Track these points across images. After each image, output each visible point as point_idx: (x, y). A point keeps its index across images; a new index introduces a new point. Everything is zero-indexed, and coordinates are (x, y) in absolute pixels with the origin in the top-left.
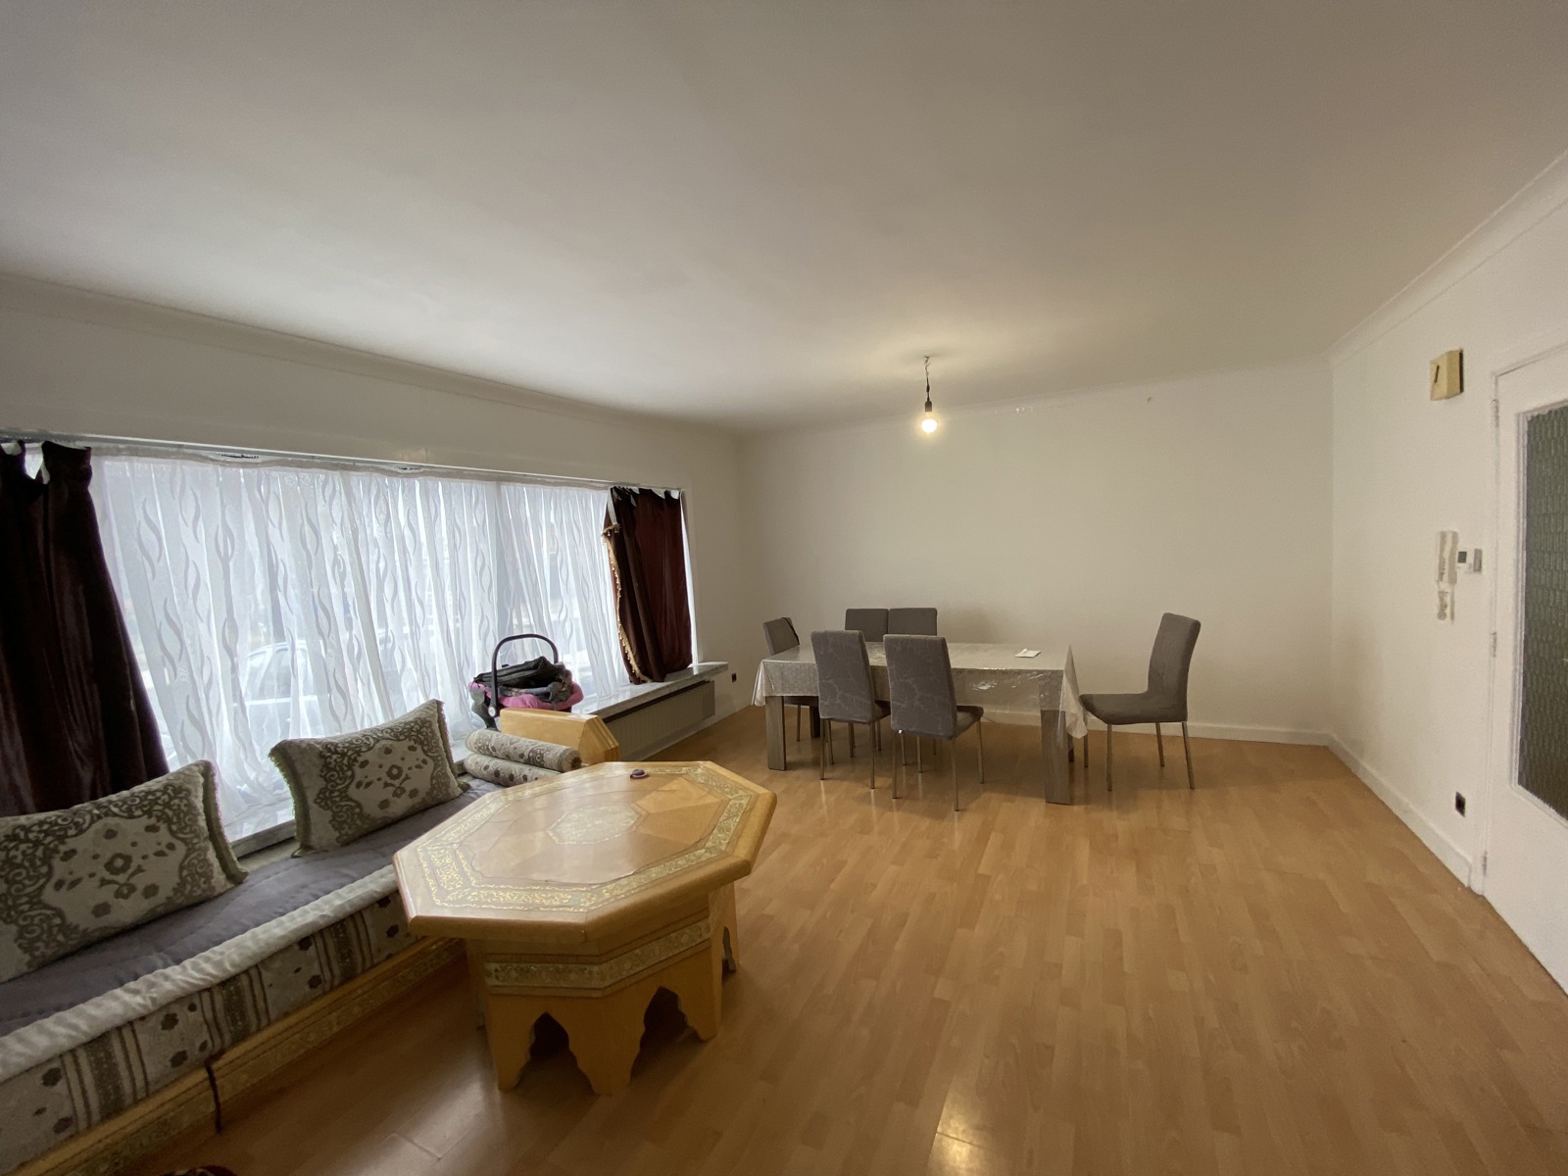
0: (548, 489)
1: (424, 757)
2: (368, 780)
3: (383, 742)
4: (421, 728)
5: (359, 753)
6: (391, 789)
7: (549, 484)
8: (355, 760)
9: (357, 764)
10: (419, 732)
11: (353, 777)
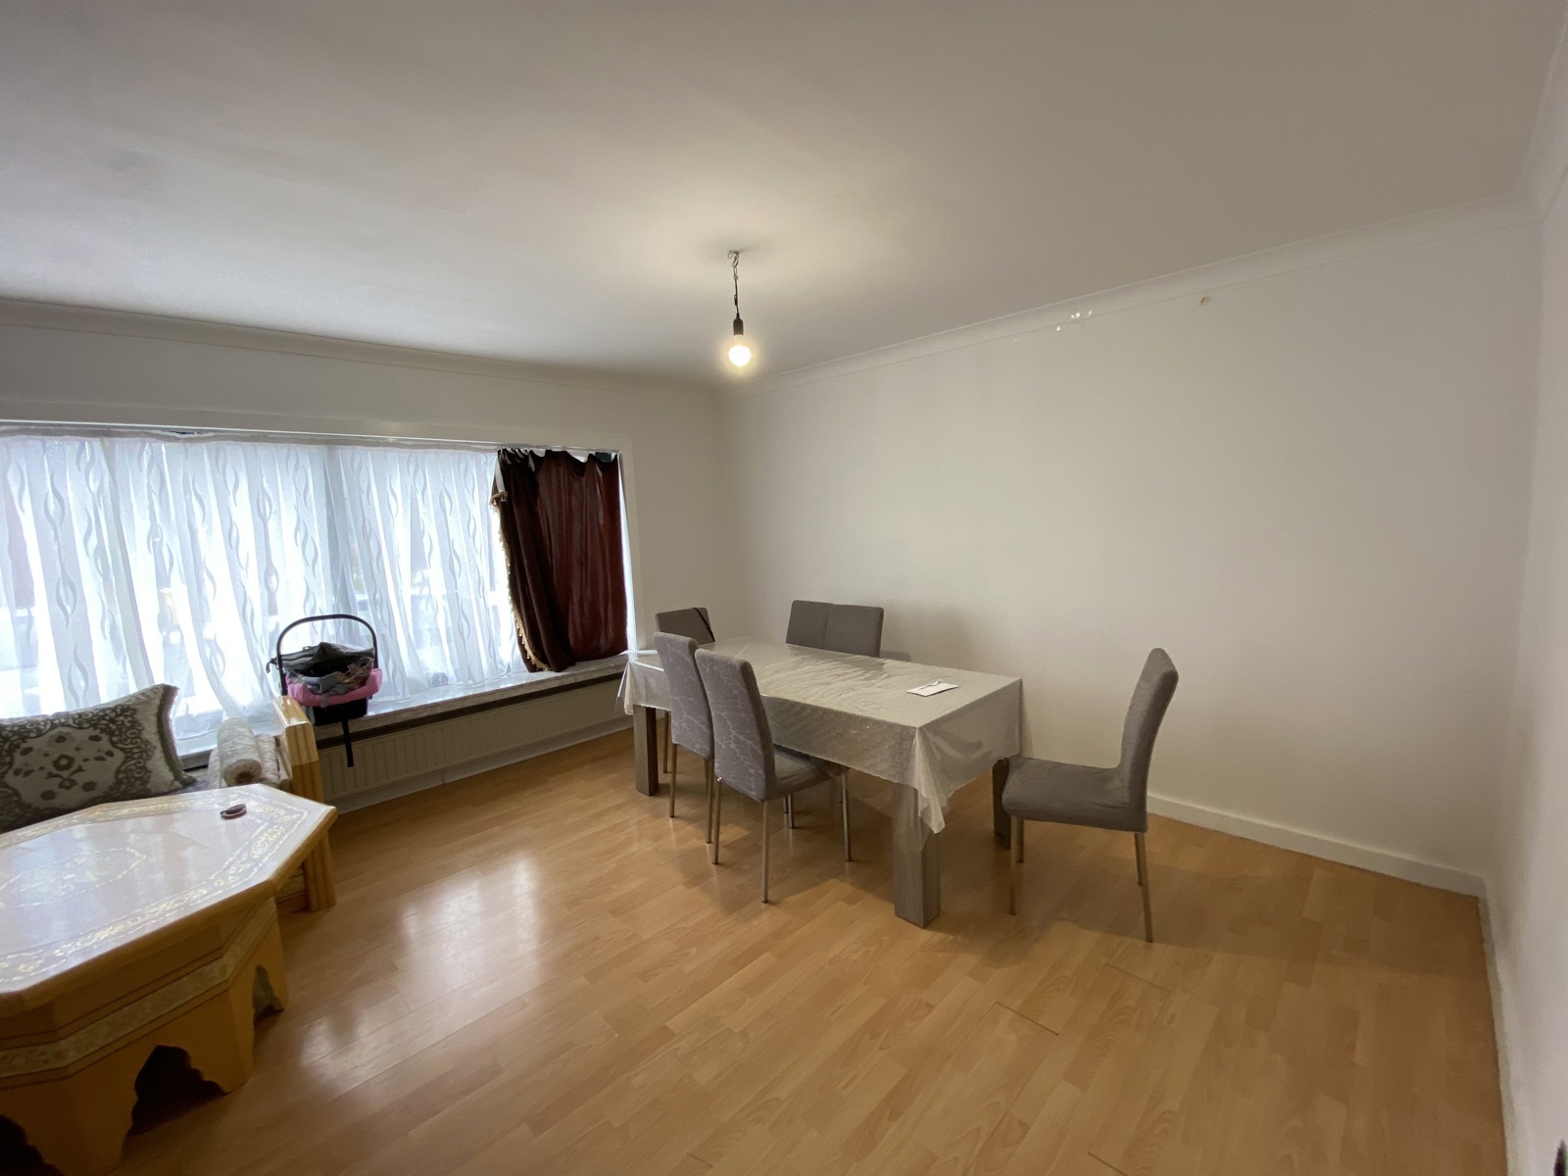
0: (406, 453)
1: (109, 748)
2: (29, 768)
3: (59, 729)
4: (118, 716)
5: (24, 739)
6: (58, 781)
7: (407, 446)
8: (18, 746)
9: (19, 751)
10: (112, 720)
11: (11, 763)
